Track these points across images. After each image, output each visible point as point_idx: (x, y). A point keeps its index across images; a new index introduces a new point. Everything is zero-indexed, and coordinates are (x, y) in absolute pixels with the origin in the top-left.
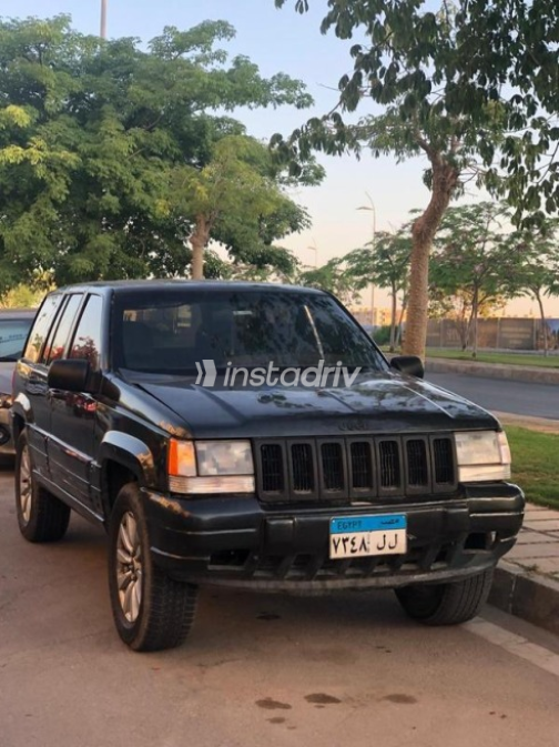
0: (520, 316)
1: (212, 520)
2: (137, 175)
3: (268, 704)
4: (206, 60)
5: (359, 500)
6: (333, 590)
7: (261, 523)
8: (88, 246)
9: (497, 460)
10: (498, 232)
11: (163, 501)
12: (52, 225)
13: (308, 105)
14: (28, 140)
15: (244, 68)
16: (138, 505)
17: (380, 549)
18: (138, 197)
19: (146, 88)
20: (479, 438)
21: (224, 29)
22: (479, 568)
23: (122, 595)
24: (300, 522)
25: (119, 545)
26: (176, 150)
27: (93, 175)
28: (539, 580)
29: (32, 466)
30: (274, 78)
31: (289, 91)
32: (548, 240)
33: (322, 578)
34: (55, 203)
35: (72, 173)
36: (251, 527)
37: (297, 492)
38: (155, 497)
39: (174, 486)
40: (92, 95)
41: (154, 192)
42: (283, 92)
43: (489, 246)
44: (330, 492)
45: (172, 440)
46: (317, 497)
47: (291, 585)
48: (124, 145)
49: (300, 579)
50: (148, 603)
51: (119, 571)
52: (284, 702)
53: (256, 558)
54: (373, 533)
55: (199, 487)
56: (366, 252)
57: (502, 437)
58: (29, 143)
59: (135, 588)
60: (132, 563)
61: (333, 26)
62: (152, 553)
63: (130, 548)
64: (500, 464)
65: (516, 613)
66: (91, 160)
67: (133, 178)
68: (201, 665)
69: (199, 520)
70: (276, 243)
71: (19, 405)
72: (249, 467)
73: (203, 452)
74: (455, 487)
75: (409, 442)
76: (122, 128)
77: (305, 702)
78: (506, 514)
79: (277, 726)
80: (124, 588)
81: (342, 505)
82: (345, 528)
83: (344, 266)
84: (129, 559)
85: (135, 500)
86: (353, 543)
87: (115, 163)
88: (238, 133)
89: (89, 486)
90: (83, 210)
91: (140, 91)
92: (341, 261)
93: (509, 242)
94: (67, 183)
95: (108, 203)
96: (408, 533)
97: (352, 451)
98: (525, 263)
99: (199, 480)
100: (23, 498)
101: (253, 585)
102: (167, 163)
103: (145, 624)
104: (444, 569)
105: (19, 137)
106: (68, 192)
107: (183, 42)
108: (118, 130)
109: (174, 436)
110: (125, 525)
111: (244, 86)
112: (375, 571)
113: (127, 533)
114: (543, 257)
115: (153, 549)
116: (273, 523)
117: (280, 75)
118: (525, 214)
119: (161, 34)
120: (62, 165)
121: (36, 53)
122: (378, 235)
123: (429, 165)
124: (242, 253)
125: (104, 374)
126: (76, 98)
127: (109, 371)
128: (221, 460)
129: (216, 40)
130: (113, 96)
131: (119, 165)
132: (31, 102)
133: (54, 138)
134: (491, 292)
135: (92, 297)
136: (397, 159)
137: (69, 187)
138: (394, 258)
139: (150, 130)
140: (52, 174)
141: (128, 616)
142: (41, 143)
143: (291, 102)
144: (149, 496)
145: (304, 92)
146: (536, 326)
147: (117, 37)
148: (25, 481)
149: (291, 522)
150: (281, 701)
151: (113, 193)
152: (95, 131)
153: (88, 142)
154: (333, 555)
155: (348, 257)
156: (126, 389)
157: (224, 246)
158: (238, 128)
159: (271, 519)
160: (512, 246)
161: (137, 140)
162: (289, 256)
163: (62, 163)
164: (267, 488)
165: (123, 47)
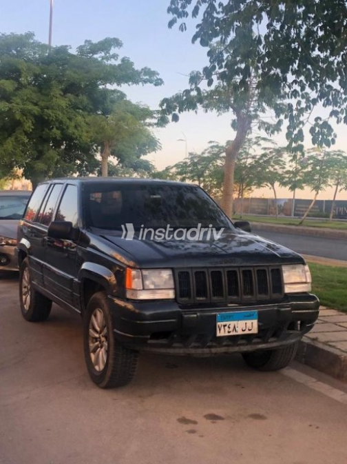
0: (258, 197)
1: (151, 315)
2: (70, 119)
3: (184, 421)
4: (108, 59)
5: (232, 303)
6: (216, 353)
7: (179, 316)
8: (44, 156)
9: (304, 280)
10: (253, 154)
11: (122, 303)
12: (24, 144)
13: (160, 84)
14: (11, 99)
15: (126, 63)
16: (105, 305)
17: (243, 331)
18: (71, 130)
19: (75, 72)
20: (295, 268)
21: (117, 42)
22: (293, 341)
23: (93, 356)
24: (201, 316)
25: (91, 326)
26: (91, 107)
27: (46, 118)
28: (320, 346)
29: (31, 280)
30: (142, 69)
31: (150, 77)
32: (280, 158)
33: (210, 347)
34: (26, 133)
35: (35, 117)
36: (173, 319)
37: (198, 298)
38: (117, 301)
39: (129, 295)
40: (45, 76)
41: (79, 128)
42: (147, 77)
43: (249, 161)
44: (215, 298)
45: (128, 269)
46: (209, 302)
47: (192, 351)
48: (63, 103)
49: (198, 347)
50: (111, 361)
51: (90, 341)
52: (193, 419)
53: (175, 336)
54: (240, 322)
55: (144, 296)
56: (185, 163)
57: (307, 268)
58: (11, 101)
59: (102, 353)
60: (100, 338)
61: (199, 39)
62: (114, 333)
63: (98, 329)
64: (306, 283)
65: (306, 363)
66: (46, 110)
67: (68, 121)
68: (140, 397)
69: (144, 315)
70: (143, 157)
71: (23, 245)
72: (171, 284)
73: (145, 275)
74: (282, 296)
75: (258, 271)
76: (62, 94)
77: (204, 420)
78: (310, 311)
79: (192, 435)
80: (94, 351)
81: (223, 306)
82: (225, 319)
83: (174, 170)
84: (97, 335)
85: (103, 302)
86: (229, 327)
87: (59, 112)
88: (122, 98)
89: (71, 293)
90: (41, 137)
91: (72, 74)
92: (172, 167)
93: (259, 159)
94: (32, 123)
95: (55, 134)
96: (259, 321)
97: (228, 275)
98: (267, 170)
99: (144, 292)
100: (24, 297)
101: (171, 351)
102: (86, 113)
103: (109, 373)
104: (275, 341)
105: (6, 97)
106: (33, 127)
107: (95, 48)
108: (60, 95)
109: (129, 266)
110: (95, 316)
111: (127, 73)
112: (239, 343)
113: (97, 320)
114: (277, 167)
115: (115, 330)
116: (186, 316)
117: (146, 68)
118: (294, 145)
119: (83, 44)
120: (30, 113)
121: (15, 52)
122: (190, 154)
123: (235, 117)
124: (125, 162)
125: (81, 230)
126: (36, 77)
127: (83, 228)
128: (156, 280)
129: (112, 48)
130: (57, 76)
131: (61, 114)
132: (13, 78)
133: (25, 98)
134: (249, 185)
135: (69, 186)
136: (218, 113)
137: (33, 125)
138: (199, 167)
139: (77, 96)
140: (25, 118)
141: (97, 368)
142: (18, 101)
143: (151, 83)
144: (114, 301)
145: (159, 77)
146: (270, 203)
147: (59, 45)
148: (25, 287)
149: (195, 316)
150: (190, 418)
151: (57, 129)
152: (47, 95)
153: (43, 101)
154: (218, 334)
155: (176, 166)
156: (95, 238)
157: (116, 158)
158: (123, 95)
159: (185, 314)
160: (261, 161)
161: (70, 101)
162: (150, 164)
163: (30, 111)
164: (182, 296)
165: (62, 50)
